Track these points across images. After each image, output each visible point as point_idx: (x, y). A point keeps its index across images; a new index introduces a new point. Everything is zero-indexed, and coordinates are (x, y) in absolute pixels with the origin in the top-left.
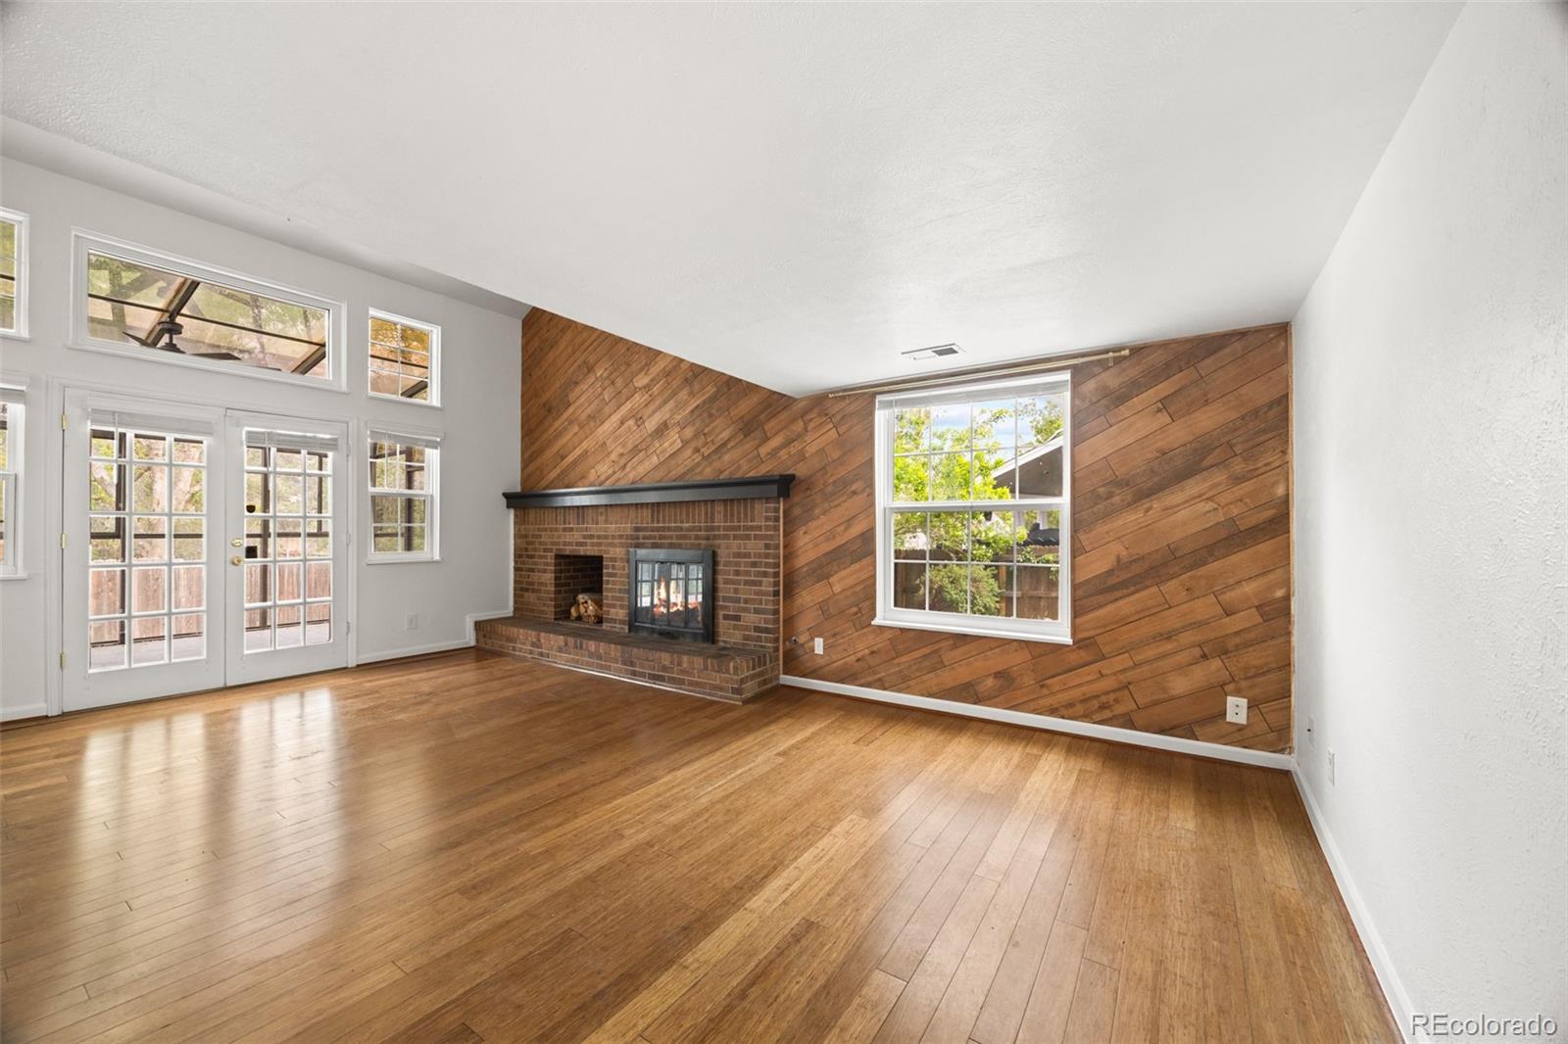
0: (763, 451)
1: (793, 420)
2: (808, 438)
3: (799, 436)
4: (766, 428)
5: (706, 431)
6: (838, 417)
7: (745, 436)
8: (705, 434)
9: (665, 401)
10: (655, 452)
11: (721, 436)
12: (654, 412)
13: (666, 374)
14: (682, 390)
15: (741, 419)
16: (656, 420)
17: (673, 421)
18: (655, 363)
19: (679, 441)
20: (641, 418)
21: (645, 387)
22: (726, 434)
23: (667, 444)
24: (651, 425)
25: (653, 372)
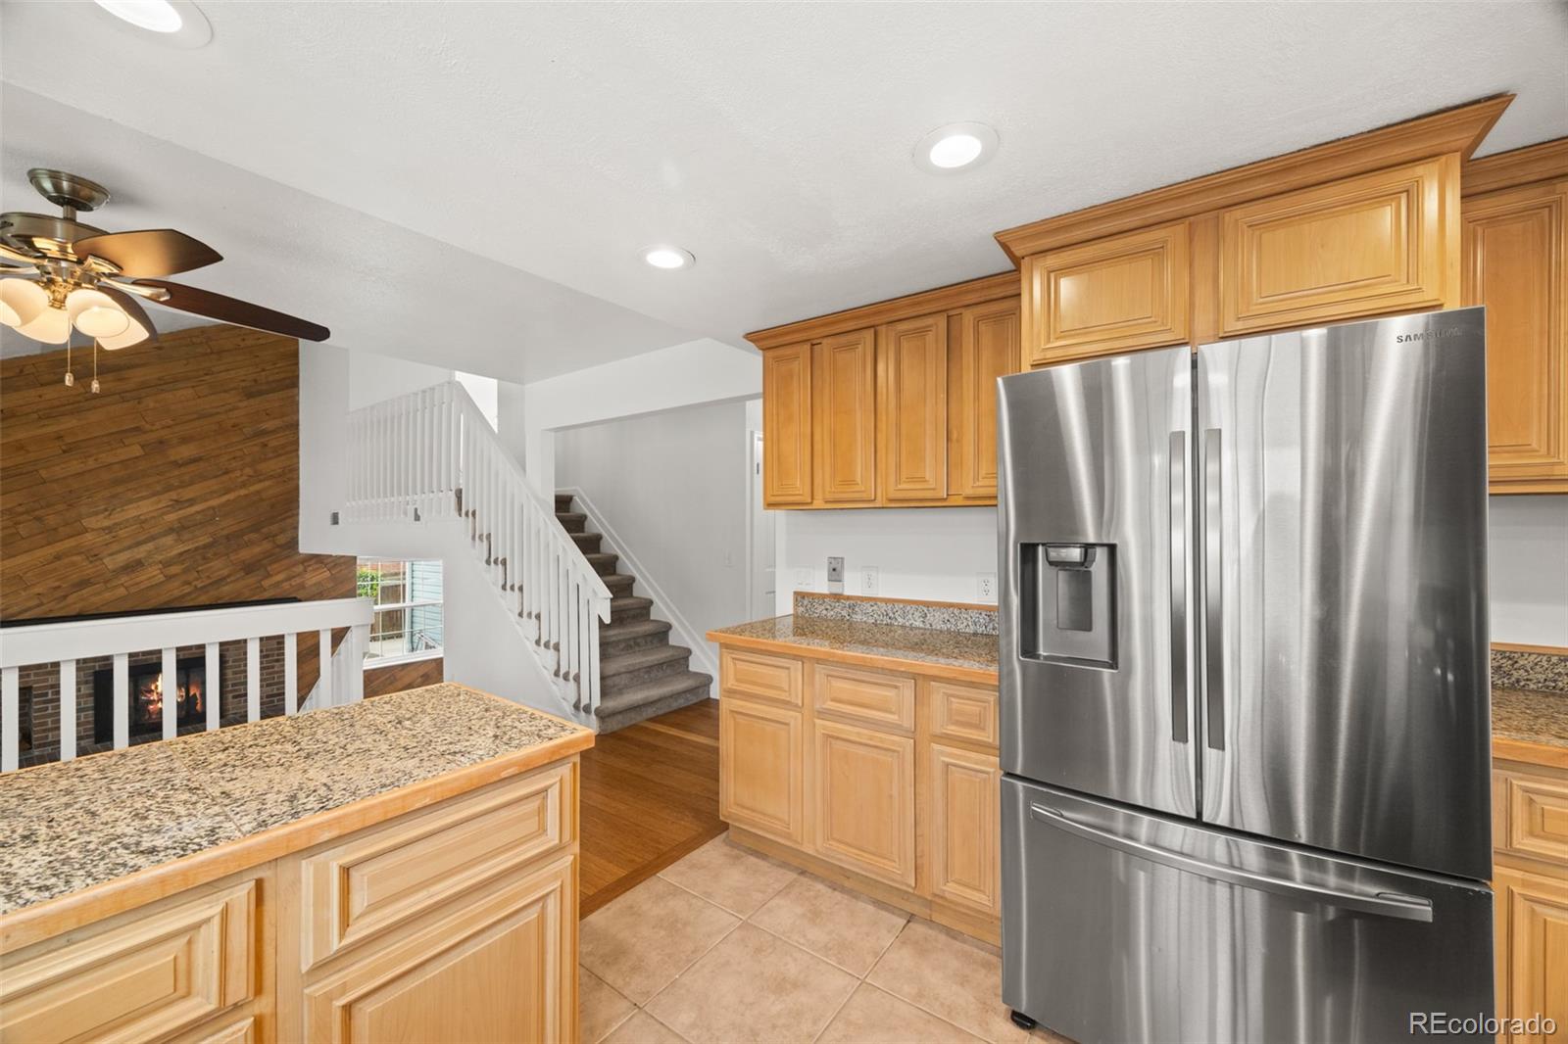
0: (266, 583)
1: (294, 565)
2: (307, 576)
3: (299, 574)
4: (269, 568)
5: (200, 568)
6: (330, 565)
7: (247, 574)
8: (198, 572)
9: (139, 544)
10: (122, 584)
11: (221, 572)
12: (120, 552)
13: (141, 522)
14: (165, 535)
15: (244, 561)
16: (122, 558)
17: (151, 561)
18: (123, 510)
19: (161, 576)
20: (96, 555)
21: (103, 529)
22: (225, 572)
23: (144, 577)
24: (111, 563)
25: (118, 517)
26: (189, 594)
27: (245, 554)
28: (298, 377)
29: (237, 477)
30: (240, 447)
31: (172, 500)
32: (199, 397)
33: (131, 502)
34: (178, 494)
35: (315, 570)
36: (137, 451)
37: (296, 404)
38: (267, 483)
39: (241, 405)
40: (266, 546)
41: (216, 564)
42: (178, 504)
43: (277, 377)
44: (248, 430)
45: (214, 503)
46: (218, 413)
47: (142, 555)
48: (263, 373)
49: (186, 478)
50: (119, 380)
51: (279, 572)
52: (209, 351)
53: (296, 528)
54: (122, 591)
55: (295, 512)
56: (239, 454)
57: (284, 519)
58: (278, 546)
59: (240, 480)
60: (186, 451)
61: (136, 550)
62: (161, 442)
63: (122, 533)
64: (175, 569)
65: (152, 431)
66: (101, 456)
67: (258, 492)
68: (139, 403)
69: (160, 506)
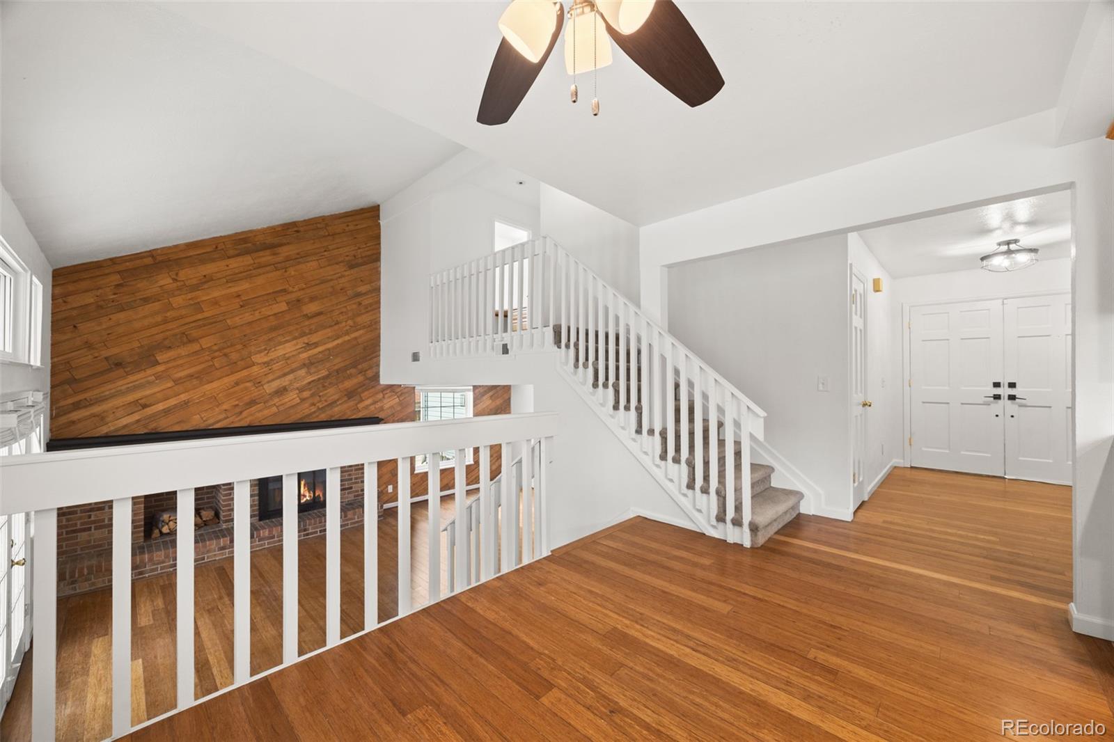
0: (361, 406)
1: (377, 393)
2: (385, 401)
3: (380, 400)
4: (362, 395)
5: (321, 394)
6: (400, 393)
7: (349, 399)
8: (320, 396)
9: (285, 375)
10: (275, 404)
11: (332, 398)
12: (273, 380)
13: (286, 358)
14: (300, 369)
15: (346, 390)
16: (276, 385)
17: (292, 387)
18: (275, 350)
19: (298, 399)
20: (259, 383)
21: (264, 363)
22: (336, 397)
23: (287, 400)
24: (270, 388)
25: (273, 355)
26: (314, 412)
27: (348, 384)
28: (380, 253)
29: (344, 327)
30: (345, 305)
31: (304, 343)
32: (321, 268)
33: (280, 343)
34: (308, 338)
35: (389, 397)
36: (284, 307)
37: (379, 273)
38: (361, 332)
39: (347, 273)
40: (361, 378)
41: (331, 391)
42: (309, 346)
43: (369, 253)
44: (350, 293)
45: (330, 345)
46: (331, 280)
47: (286, 383)
48: (359, 251)
49: (313, 327)
50: (274, 254)
51: (368, 398)
52: (327, 234)
53: (378, 365)
54: (274, 409)
55: (377, 353)
56: (344, 310)
57: (371, 359)
58: (367, 379)
59: (345, 329)
60: (312, 308)
61: (283, 379)
62: (298, 301)
63: (275, 367)
64: (306, 394)
65: (292, 292)
66: (263, 310)
67: (356, 338)
68: (286, 271)
69: (298, 347)
